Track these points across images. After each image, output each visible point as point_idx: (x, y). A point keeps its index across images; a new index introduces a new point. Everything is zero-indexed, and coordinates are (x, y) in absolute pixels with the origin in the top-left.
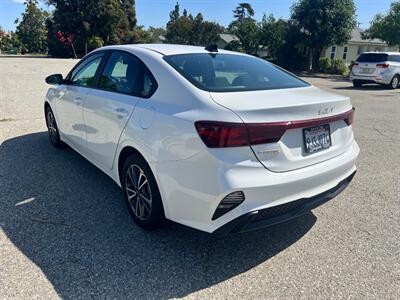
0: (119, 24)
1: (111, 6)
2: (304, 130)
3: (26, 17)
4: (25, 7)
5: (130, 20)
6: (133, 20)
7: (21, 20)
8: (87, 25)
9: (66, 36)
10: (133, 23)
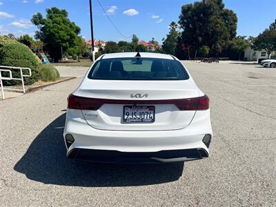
0: (222, 36)
1: (218, 25)
2: (124, 107)
3: (168, 36)
4: (169, 31)
5: (231, 33)
6: (233, 32)
7: (166, 38)
8: (200, 39)
9: (186, 47)
10: (233, 35)
